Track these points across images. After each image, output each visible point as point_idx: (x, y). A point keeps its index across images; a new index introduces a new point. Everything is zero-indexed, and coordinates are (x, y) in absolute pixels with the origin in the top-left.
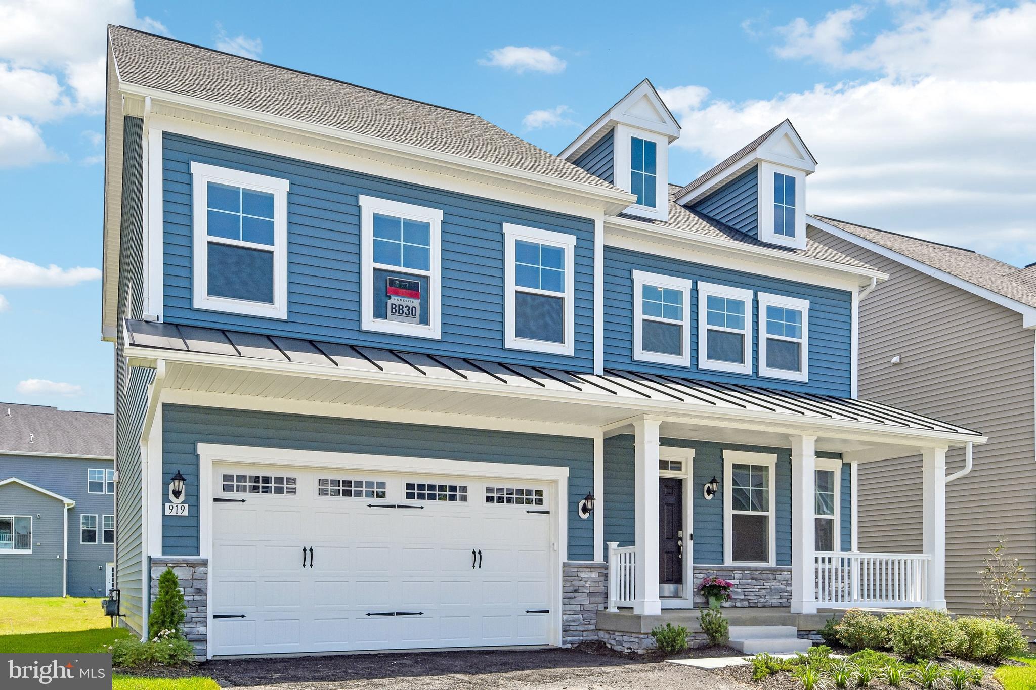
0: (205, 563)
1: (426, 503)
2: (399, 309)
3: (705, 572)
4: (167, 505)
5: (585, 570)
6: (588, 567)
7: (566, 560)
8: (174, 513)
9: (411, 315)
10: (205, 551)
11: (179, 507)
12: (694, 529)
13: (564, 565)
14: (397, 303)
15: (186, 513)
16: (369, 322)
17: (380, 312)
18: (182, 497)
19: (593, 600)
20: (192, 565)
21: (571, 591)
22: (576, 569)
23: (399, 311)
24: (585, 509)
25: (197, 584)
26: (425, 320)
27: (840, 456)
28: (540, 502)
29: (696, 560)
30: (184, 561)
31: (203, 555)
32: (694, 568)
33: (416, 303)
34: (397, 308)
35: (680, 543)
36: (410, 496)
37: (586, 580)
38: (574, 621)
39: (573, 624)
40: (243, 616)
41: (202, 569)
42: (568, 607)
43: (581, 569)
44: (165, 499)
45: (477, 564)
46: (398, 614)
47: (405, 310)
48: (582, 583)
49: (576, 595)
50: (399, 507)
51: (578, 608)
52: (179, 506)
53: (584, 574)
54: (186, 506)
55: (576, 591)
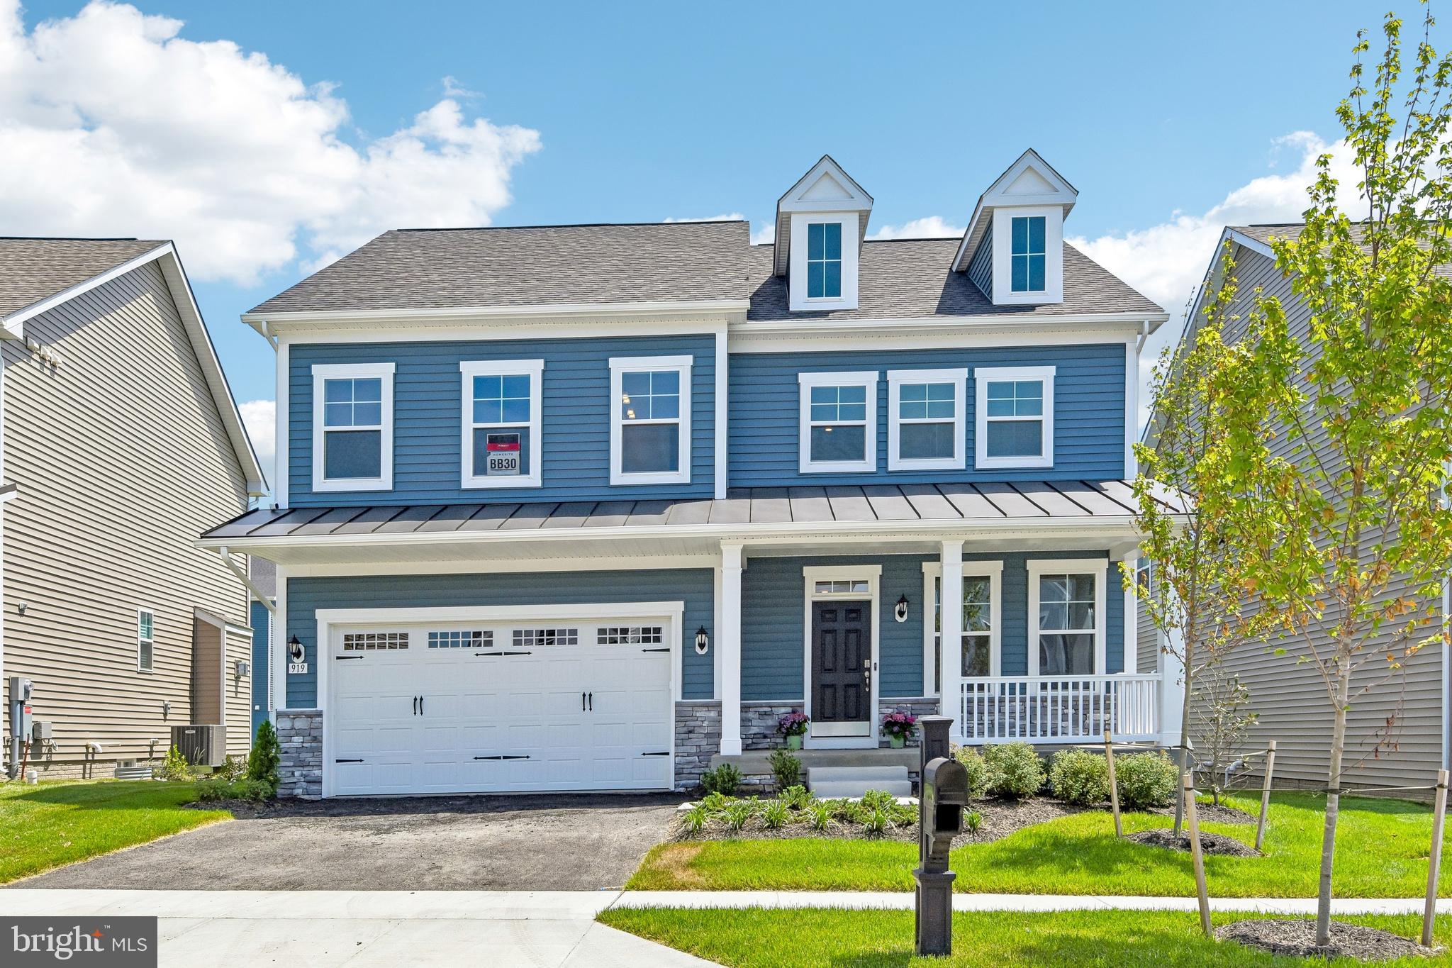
0: (320, 715)
1: (534, 648)
2: (499, 463)
3: (895, 706)
4: (291, 665)
5: (701, 709)
6: (707, 706)
7: (679, 699)
8: (296, 672)
9: (510, 468)
10: (322, 704)
11: (300, 667)
12: (881, 657)
13: (678, 704)
14: (496, 458)
15: (305, 671)
16: (469, 480)
17: (479, 470)
18: (302, 658)
19: (711, 741)
20: (310, 716)
21: (686, 731)
22: (690, 709)
23: (499, 467)
24: (702, 646)
25: (314, 733)
26: (525, 470)
27: (1105, 554)
28: (657, 640)
29: (882, 693)
30: (302, 712)
31: (319, 708)
32: (881, 702)
33: (515, 455)
34: (497, 463)
35: (867, 674)
36: (517, 643)
37: (703, 719)
38: (689, 763)
39: (686, 766)
40: (361, 761)
41: (319, 719)
42: (681, 749)
43: (695, 709)
44: (289, 661)
45: (587, 707)
46: (505, 758)
47: (504, 463)
48: (698, 723)
49: (691, 735)
50: (506, 654)
51: (694, 750)
52: (300, 665)
53: (701, 714)
54: (306, 665)
55: (690, 732)
